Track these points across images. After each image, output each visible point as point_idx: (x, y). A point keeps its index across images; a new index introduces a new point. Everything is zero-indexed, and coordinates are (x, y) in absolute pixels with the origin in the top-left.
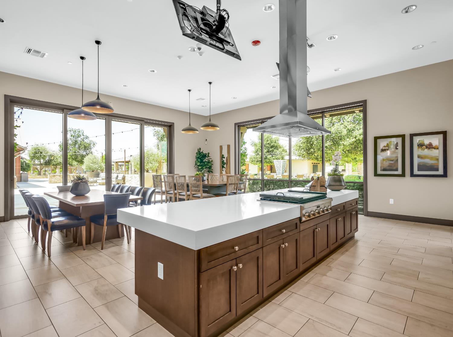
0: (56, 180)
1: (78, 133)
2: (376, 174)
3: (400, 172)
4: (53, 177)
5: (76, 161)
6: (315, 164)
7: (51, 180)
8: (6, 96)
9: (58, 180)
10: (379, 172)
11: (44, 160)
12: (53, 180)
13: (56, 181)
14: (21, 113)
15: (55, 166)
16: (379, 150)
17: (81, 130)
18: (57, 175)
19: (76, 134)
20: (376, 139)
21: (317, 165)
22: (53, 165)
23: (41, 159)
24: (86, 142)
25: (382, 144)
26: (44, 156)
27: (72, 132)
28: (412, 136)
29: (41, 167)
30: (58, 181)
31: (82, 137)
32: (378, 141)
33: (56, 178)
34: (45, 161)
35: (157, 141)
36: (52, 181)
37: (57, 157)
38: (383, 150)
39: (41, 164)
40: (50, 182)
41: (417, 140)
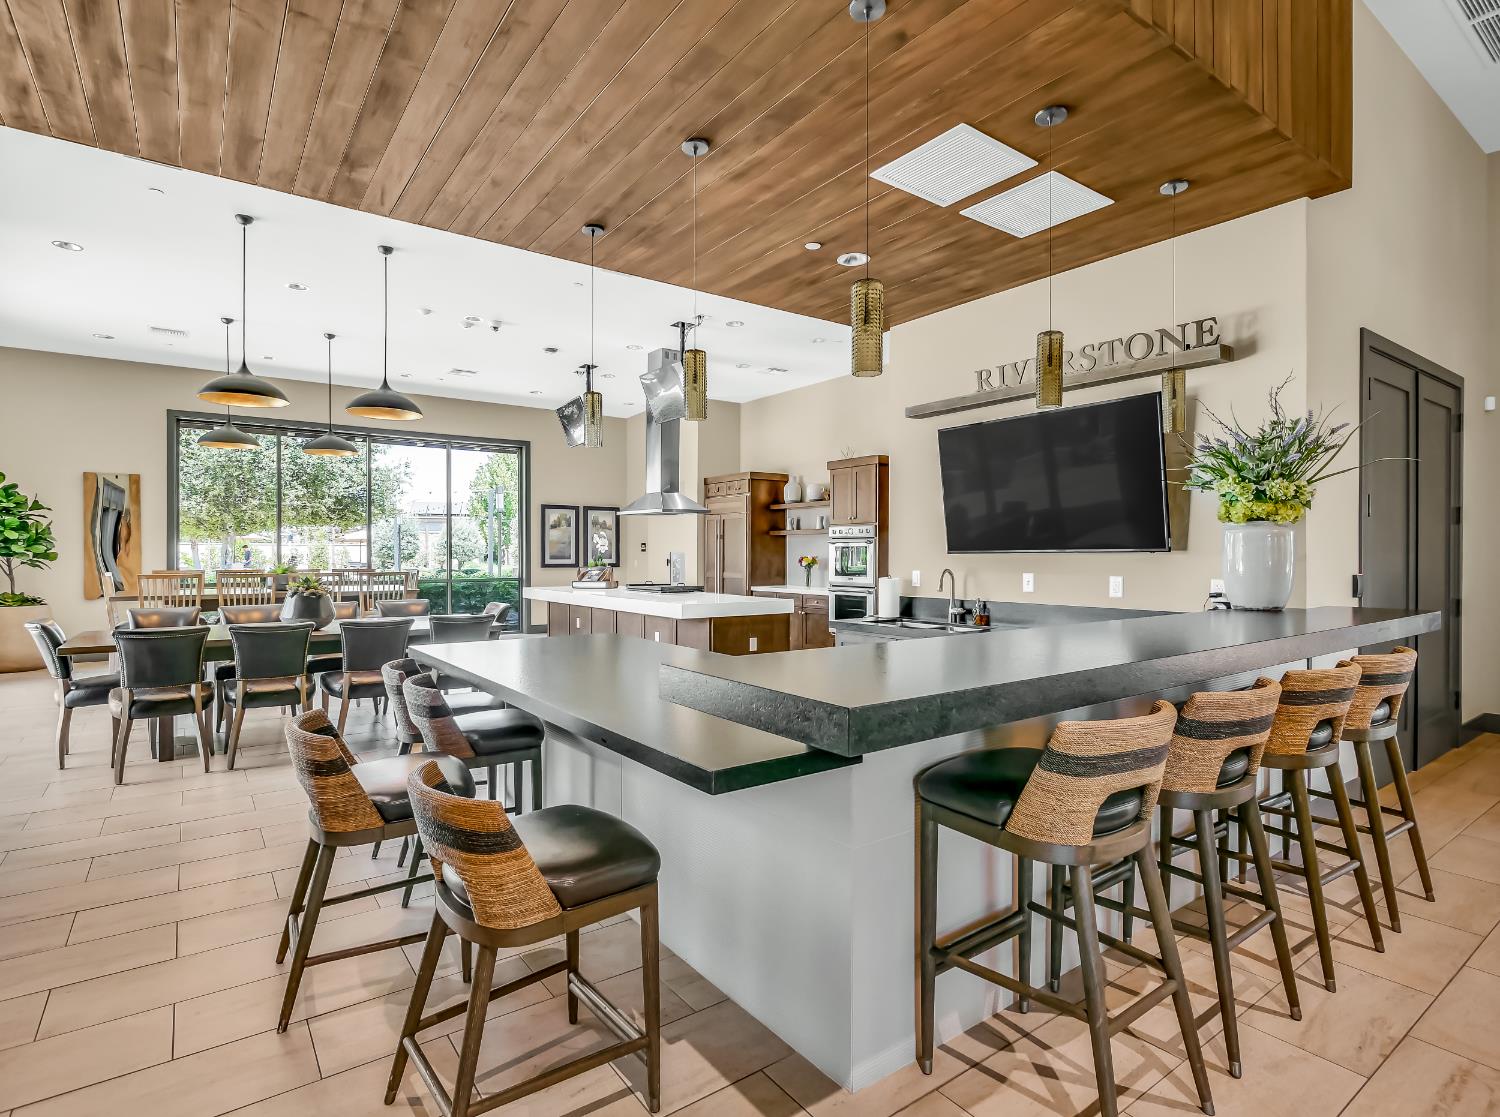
2: (544, 565)
3: (572, 561)
10: (548, 561)
16: (547, 527)
20: (544, 507)
25: (553, 516)
28: (587, 509)
32: (547, 510)
38: (553, 527)
41: (592, 515)
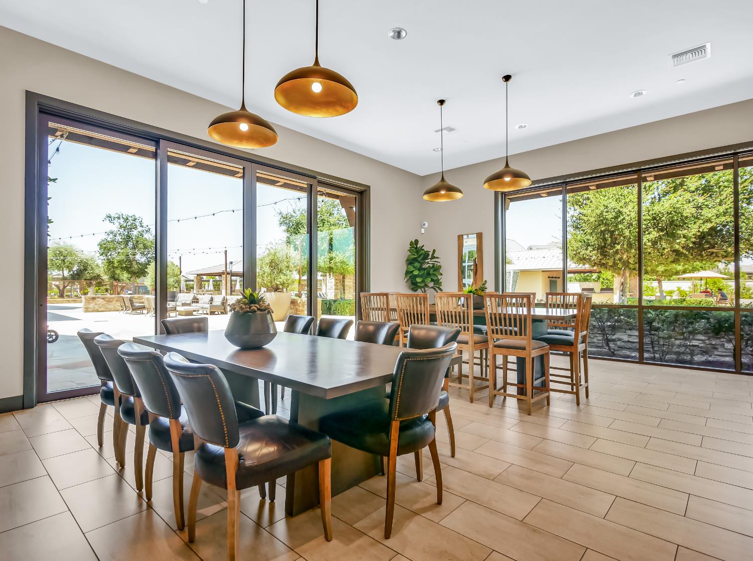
0: (97, 307)
1: (132, 222)
4: (91, 301)
5: (128, 272)
6: (554, 279)
7: (88, 306)
8: (29, 95)
9: (100, 306)
11: (69, 271)
12: (91, 306)
13: (96, 309)
14: (58, 150)
15: (88, 281)
17: (137, 217)
18: (98, 298)
19: (129, 224)
21: (556, 281)
22: (85, 280)
23: (65, 269)
24: (148, 238)
26: (70, 263)
27: (122, 221)
29: (64, 283)
30: (100, 308)
31: (140, 229)
33: (97, 303)
34: (72, 272)
35: (287, 234)
36: (89, 308)
37: (93, 266)
39: (64, 279)
40: (87, 310)
